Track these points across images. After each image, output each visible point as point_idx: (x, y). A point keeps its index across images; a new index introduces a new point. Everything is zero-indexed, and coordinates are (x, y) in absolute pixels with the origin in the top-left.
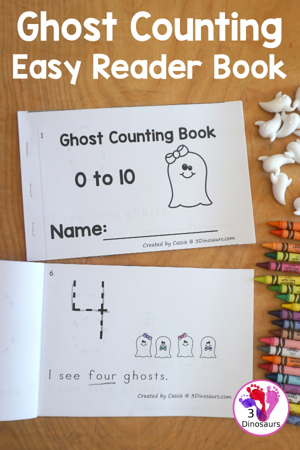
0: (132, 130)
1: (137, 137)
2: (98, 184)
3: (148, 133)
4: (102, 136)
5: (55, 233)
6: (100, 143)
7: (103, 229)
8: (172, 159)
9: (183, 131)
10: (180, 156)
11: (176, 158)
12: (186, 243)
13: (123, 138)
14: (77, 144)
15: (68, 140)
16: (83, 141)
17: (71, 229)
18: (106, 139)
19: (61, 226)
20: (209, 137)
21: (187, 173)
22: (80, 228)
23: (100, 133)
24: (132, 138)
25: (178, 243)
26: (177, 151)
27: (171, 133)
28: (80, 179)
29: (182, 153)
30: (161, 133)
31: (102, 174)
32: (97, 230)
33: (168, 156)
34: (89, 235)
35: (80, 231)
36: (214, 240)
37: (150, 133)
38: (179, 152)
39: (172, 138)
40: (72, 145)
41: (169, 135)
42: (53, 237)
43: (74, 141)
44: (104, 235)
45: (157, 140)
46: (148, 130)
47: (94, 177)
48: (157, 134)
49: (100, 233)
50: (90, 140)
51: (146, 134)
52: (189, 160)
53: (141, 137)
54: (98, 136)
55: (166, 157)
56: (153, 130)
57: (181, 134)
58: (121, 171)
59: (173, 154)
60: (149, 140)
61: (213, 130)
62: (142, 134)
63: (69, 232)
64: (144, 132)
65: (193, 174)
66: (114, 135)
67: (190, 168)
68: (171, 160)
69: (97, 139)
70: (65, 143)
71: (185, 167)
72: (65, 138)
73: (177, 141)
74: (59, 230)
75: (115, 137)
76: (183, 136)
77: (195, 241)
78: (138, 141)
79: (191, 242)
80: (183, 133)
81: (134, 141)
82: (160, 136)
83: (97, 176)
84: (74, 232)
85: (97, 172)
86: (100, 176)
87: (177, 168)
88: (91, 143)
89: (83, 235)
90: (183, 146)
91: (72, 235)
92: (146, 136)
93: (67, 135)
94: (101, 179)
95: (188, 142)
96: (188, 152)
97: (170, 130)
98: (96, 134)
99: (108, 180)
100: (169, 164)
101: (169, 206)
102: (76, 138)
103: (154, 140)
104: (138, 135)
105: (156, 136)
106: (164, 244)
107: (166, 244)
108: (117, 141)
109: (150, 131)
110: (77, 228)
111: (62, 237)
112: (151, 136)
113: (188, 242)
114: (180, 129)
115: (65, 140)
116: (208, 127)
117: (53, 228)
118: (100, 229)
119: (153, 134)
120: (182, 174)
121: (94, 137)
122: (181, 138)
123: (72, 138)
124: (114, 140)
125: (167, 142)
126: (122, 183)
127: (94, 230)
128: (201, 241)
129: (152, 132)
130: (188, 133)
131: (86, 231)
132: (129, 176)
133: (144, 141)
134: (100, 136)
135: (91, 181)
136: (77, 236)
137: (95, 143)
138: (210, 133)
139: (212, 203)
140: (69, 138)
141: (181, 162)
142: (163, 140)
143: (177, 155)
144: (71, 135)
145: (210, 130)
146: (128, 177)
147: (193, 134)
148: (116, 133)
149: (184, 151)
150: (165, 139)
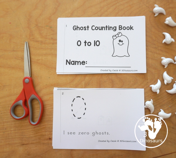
0: (100, 26)
1: (102, 28)
2: (85, 45)
3: (107, 27)
5: (67, 62)
6: (88, 30)
7: (86, 63)
8: (115, 37)
9: (120, 27)
10: (118, 36)
11: (117, 37)
13: (97, 28)
14: (79, 30)
15: (76, 28)
16: (81, 28)
17: (74, 62)
18: (90, 28)
19: (70, 60)
20: (131, 30)
22: (77, 62)
23: (88, 26)
24: (100, 29)
25: (114, 71)
26: (117, 34)
27: (116, 27)
28: (79, 43)
31: (87, 42)
32: (83, 63)
34: (80, 64)
35: (77, 63)
36: (129, 71)
39: (116, 29)
40: (77, 30)
41: (115, 28)
42: (66, 64)
43: (78, 28)
44: (86, 65)
45: (110, 30)
47: (84, 42)
48: (110, 27)
49: (85, 64)
50: (84, 29)
52: (121, 38)
53: (104, 28)
55: (113, 37)
56: (109, 26)
57: (119, 28)
58: (95, 41)
59: (116, 36)
61: (133, 27)
62: (104, 27)
63: (73, 63)
64: (105, 26)
65: (123, 44)
67: (122, 42)
68: (114, 38)
69: (87, 28)
70: (75, 29)
71: (120, 41)
72: (75, 27)
73: (118, 31)
74: (69, 62)
75: (94, 28)
77: (121, 70)
78: (103, 30)
79: (120, 70)
80: (121, 28)
81: (101, 29)
82: (111, 28)
83: (85, 42)
84: (75, 63)
85: (85, 41)
86: (86, 42)
88: (84, 30)
89: (78, 64)
90: (120, 33)
91: (74, 64)
92: (106, 28)
93: (76, 26)
94: (87, 44)
95: (122, 31)
96: (122, 35)
97: (115, 26)
98: (87, 26)
99: (89, 44)
100: (114, 39)
101: (112, 56)
102: (79, 28)
103: (109, 30)
104: (103, 27)
105: (110, 28)
106: (109, 70)
107: (110, 70)
108: (94, 30)
109: (108, 26)
110: (76, 62)
111: (70, 64)
112: (108, 28)
113: (119, 71)
114: (119, 26)
115: (75, 28)
116: (131, 26)
117: (67, 61)
118: (85, 63)
119: (109, 27)
120: (119, 44)
122: (119, 29)
123: (77, 27)
124: (93, 29)
125: (114, 31)
126: (95, 46)
127: (82, 63)
130: (122, 28)
131: (79, 63)
132: (98, 43)
133: (105, 30)
134: (88, 27)
135: (83, 44)
136: (76, 64)
138: (131, 28)
139: (129, 56)
140: (76, 27)
141: (118, 39)
142: (112, 30)
143: (117, 36)
144: (77, 26)
145: (131, 27)
147: (124, 28)
148: (94, 26)
149: (120, 35)
150: (113, 30)
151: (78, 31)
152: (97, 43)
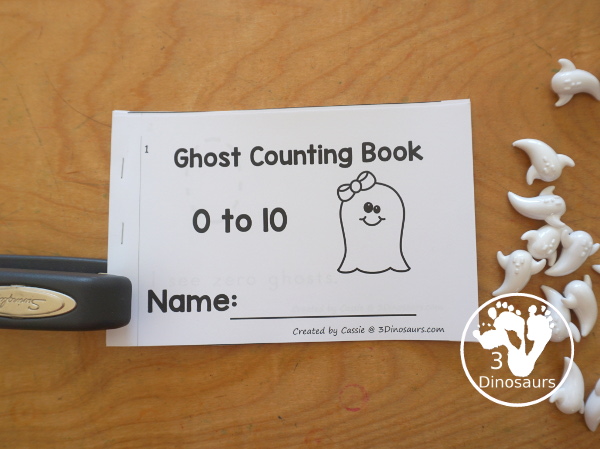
0: (285, 146)
1: (293, 158)
2: (228, 230)
3: (312, 151)
4: (239, 154)
5: (154, 303)
6: (236, 164)
7: (231, 301)
8: (349, 193)
9: (368, 148)
10: (361, 189)
11: (355, 193)
12: (362, 331)
13: (271, 158)
14: (200, 165)
15: (186, 158)
16: (208, 160)
17: (181, 298)
18: (244, 159)
19: (165, 292)
20: (411, 159)
21: (372, 217)
22: (195, 297)
23: (236, 149)
24: (286, 159)
25: (349, 331)
26: (357, 180)
27: (349, 151)
28: (200, 221)
29: (367, 183)
30: (333, 151)
31: (235, 213)
32: (221, 302)
33: (342, 189)
34: (209, 309)
35: (194, 303)
36: (410, 330)
37: (315, 151)
38: (360, 182)
39: (349, 160)
40: (192, 165)
41: (345, 155)
42: (150, 310)
43: (196, 160)
44: (232, 311)
45: (326, 162)
46: (312, 146)
47: (223, 217)
48: (327, 152)
49: (227, 308)
50: (219, 160)
51: (308, 152)
52: (375, 196)
53: (300, 157)
54: (233, 154)
55: (339, 190)
56: (320, 146)
57: (365, 152)
58: (265, 210)
59: (350, 186)
60: (312, 162)
61: (418, 148)
62: (302, 152)
63: (177, 303)
64: (306, 148)
65: (381, 219)
66: (257, 152)
67: (377, 210)
68: (345, 195)
69: (231, 159)
70: (182, 162)
71: (368, 208)
72: (182, 154)
73: (358, 165)
74: (161, 299)
75: (259, 156)
76: (369, 156)
77: (377, 329)
78: (296, 163)
79: (372, 330)
80: (369, 152)
81: (289, 162)
82: (330, 156)
83: (227, 216)
84: (184, 303)
85: (228, 211)
86: (232, 217)
88: (221, 164)
89: (199, 309)
90: (368, 172)
91: (181, 309)
92: (308, 156)
93: (185, 151)
94: (233, 222)
95: (376, 166)
96: (375, 183)
97: (347, 147)
98: (230, 151)
99: (244, 223)
100: (343, 201)
101: (338, 270)
102: (199, 156)
103: (320, 162)
104: (296, 153)
105: (324, 155)
106: (326, 331)
107: (330, 331)
108: (262, 163)
109: (316, 148)
110: (190, 298)
111: (164, 310)
112: (316, 156)
113: (366, 330)
114: (364, 145)
115: (182, 158)
116: (410, 143)
117: (151, 295)
118: (226, 301)
119: (320, 152)
120: (364, 219)
121: (227, 155)
122: (365, 160)
123: (193, 155)
124: (257, 160)
125: (341, 165)
126: (266, 230)
127: (217, 301)
128: (387, 329)
129: (318, 149)
130: (376, 152)
131: (204, 303)
132: (278, 220)
133: (304, 163)
134: (236, 154)
135: (217, 224)
136: (189, 310)
137: (227, 163)
138: (413, 152)
139: (409, 269)
140: (188, 155)
141: (362, 199)
142: (335, 161)
143: (356, 186)
144: (192, 150)
145: (414, 147)
146: (276, 219)
147: (385, 154)
148: (261, 149)
149: (369, 181)
150: (339, 161)
151: (196, 172)
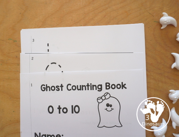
0: (79, 83)
1: (81, 88)
2: (60, 113)
3: (88, 85)
4: (63, 86)
6: (62, 90)
9: (108, 85)
10: (105, 99)
11: (103, 100)
13: (74, 88)
14: (50, 90)
16: (52, 88)
17: (45, 135)
18: (65, 88)
19: (40, 134)
20: (122, 88)
21: (109, 108)
22: (50, 135)
23: (62, 85)
24: (79, 88)
26: (104, 96)
27: (101, 85)
29: (107, 97)
30: (95, 86)
31: (62, 107)
33: (98, 99)
37: (89, 86)
38: (105, 96)
39: (101, 89)
40: (47, 90)
41: (100, 87)
43: (48, 88)
45: (93, 89)
46: (88, 84)
47: (58, 108)
48: (93, 86)
50: (56, 89)
51: (87, 86)
52: (110, 101)
53: (84, 88)
54: (60, 86)
55: (97, 99)
56: (91, 84)
57: (106, 86)
58: (72, 106)
59: (101, 98)
60: (88, 89)
61: (125, 84)
62: (85, 86)
64: (86, 85)
65: (112, 109)
66: (69, 86)
67: (111, 106)
68: (100, 101)
69: (60, 88)
70: (43, 89)
71: (108, 105)
72: (43, 86)
73: (104, 91)
74: (39, 136)
75: (70, 87)
76: (108, 87)
78: (83, 90)
80: (108, 86)
81: (80, 89)
82: (95, 87)
83: (59, 108)
85: (59, 106)
86: (61, 108)
87: (103, 105)
88: (57, 90)
90: (108, 93)
92: (87, 87)
93: (44, 85)
94: (61, 110)
95: (110, 91)
96: (110, 97)
98: (60, 85)
99: (65, 110)
100: (99, 103)
101: (98, 126)
102: (49, 87)
103: (91, 89)
104: (83, 86)
105: (92, 87)
108: (71, 90)
109: (89, 84)
112: (90, 87)
114: (106, 83)
115: (43, 88)
116: (122, 83)
119: (91, 86)
120: (106, 109)
121: (59, 87)
122: (106, 89)
123: (47, 87)
124: (69, 89)
125: (98, 91)
126: (73, 113)
129: (90, 85)
130: (110, 86)
132: (77, 109)
133: (86, 89)
134: (62, 86)
135: (56, 110)
137: (59, 90)
138: (123, 86)
139: (122, 126)
140: (45, 87)
141: (106, 102)
142: (96, 89)
143: (103, 98)
144: (47, 85)
145: (123, 84)
147: (113, 86)
148: (70, 85)
150: (97, 89)
151: (48, 93)
152: (75, 109)
